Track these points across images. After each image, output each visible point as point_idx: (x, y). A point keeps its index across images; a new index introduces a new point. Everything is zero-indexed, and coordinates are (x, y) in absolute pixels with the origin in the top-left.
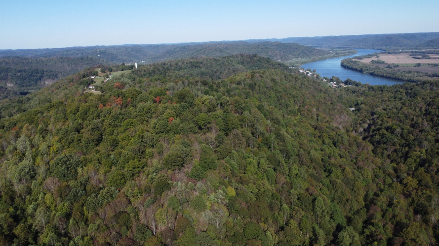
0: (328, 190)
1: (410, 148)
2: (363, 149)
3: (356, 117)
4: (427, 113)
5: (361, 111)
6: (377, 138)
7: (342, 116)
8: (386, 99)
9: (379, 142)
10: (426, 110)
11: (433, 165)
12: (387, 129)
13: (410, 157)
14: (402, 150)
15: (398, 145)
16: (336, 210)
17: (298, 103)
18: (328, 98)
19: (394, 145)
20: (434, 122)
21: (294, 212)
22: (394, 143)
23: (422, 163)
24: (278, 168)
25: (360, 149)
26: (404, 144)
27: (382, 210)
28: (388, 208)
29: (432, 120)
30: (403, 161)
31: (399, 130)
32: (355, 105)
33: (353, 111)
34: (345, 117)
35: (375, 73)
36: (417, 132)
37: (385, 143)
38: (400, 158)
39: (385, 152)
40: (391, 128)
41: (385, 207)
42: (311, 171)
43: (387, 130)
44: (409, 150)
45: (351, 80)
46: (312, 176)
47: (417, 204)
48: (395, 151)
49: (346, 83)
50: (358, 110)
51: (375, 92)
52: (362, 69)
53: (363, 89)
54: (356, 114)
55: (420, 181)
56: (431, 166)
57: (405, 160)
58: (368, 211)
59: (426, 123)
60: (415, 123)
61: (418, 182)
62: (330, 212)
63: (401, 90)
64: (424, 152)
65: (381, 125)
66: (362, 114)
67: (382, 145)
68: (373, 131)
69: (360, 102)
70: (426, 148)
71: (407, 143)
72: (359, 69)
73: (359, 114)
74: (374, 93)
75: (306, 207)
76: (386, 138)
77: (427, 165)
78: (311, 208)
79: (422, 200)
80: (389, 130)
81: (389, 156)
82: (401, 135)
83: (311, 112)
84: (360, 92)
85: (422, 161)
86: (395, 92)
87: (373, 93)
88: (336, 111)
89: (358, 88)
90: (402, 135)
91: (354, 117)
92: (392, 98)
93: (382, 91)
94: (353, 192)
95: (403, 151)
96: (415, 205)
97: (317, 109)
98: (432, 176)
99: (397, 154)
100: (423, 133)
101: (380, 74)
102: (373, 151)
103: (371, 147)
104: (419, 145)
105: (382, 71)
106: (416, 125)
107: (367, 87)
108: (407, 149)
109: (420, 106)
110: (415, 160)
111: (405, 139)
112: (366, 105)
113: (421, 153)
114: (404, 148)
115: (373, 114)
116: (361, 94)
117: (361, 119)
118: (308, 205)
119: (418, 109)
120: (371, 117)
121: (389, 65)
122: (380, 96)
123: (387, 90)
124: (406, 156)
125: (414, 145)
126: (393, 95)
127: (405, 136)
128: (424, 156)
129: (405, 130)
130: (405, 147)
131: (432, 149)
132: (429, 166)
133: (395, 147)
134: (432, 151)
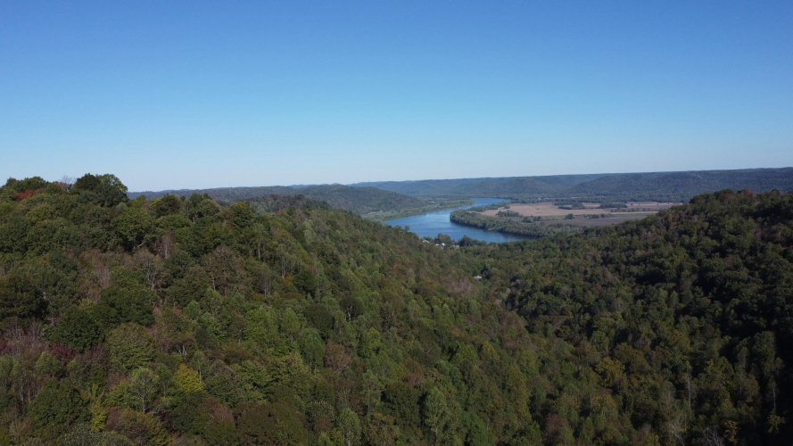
0: (453, 383)
1: (592, 314)
2: (509, 323)
3: (486, 287)
4: (607, 261)
5: (493, 278)
6: (531, 306)
7: (462, 284)
8: (531, 260)
9: (535, 314)
10: (603, 258)
11: (643, 335)
12: (546, 290)
13: (596, 329)
14: (579, 320)
15: (571, 313)
16: (476, 426)
17: (380, 259)
18: (434, 259)
19: (562, 313)
20: (622, 273)
21: (374, 429)
22: (563, 309)
23: (621, 336)
24: (331, 333)
25: (505, 324)
26: (580, 309)
27: (571, 425)
28: (582, 418)
29: (617, 270)
30: (585, 338)
31: (566, 289)
32: (482, 272)
33: (480, 280)
34: (468, 285)
35: (507, 229)
36: (600, 287)
37: (545, 313)
38: (580, 332)
39: (550, 325)
40: (552, 287)
41: (575, 417)
42: (413, 344)
43: (546, 293)
44: (592, 319)
45: (469, 239)
46: (414, 353)
47: (635, 406)
48: (567, 323)
49: (462, 243)
50: (488, 277)
51: (512, 251)
52: (485, 224)
53: (492, 248)
54: (485, 284)
55: (628, 365)
56: (639, 338)
57: (589, 336)
58: (543, 428)
59: (609, 274)
60: (592, 275)
61: (624, 367)
62: (465, 430)
63: (553, 245)
64: (621, 316)
65: (533, 286)
66: (495, 283)
67: (541, 316)
68: (521, 299)
69: (488, 266)
70: (622, 311)
71: (586, 306)
72: (480, 225)
73: (489, 283)
74: (509, 252)
75: (403, 415)
76: (547, 303)
77: (630, 338)
78: (416, 418)
79: (644, 397)
80: (550, 292)
81: (557, 333)
82: (571, 297)
83: (405, 274)
84: (487, 254)
85: (619, 333)
86: (544, 249)
87: (508, 254)
88: (450, 276)
89: (483, 248)
90: (573, 297)
91: (482, 287)
92: (539, 257)
93: (522, 249)
94: (506, 391)
95: (582, 322)
96: (631, 409)
97: (417, 271)
98: (645, 355)
99: (571, 328)
100: (609, 289)
101: (515, 230)
102: (526, 327)
103: (522, 323)
104: (607, 307)
105: (516, 225)
106: (594, 278)
107: (497, 246)
108: (588, 316)
109: (591, 253)
110: (607, 334)
111: (581, 302)
112: (500, 268)
113: (615, 320)
114: (582, 316)
115: (513, 280)
116: (489, 256)
117: (495, 288)
118: (408, 411)
119: (589, 258)
120: (513, 284)
121: (526, 218)
122: (520, 256)
123: (530, 248)
124: (589, 329)
125: (600, 307)
126: (540, 254)
127: (579, 296)
128: (621, 324)
129: (578, 288)
130: (584, 313)
131: (632, 310)
132: (636, 339)
133: (565, 318)
134: (633, 314)
